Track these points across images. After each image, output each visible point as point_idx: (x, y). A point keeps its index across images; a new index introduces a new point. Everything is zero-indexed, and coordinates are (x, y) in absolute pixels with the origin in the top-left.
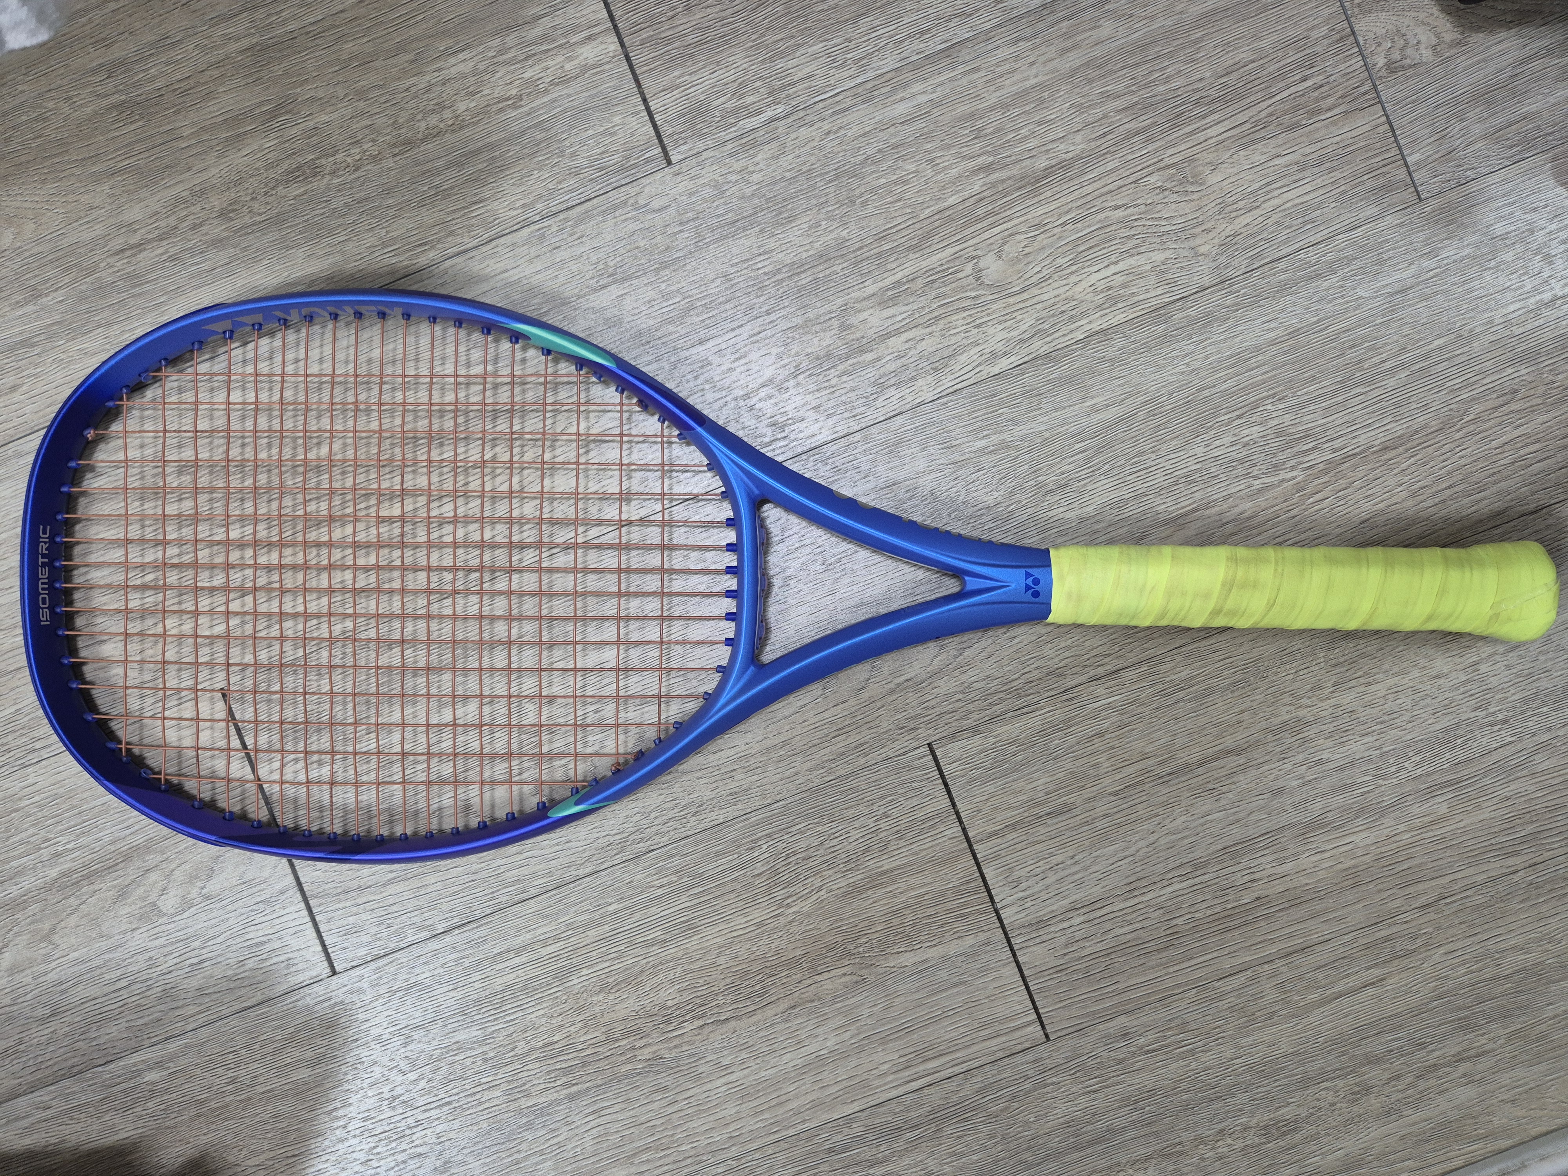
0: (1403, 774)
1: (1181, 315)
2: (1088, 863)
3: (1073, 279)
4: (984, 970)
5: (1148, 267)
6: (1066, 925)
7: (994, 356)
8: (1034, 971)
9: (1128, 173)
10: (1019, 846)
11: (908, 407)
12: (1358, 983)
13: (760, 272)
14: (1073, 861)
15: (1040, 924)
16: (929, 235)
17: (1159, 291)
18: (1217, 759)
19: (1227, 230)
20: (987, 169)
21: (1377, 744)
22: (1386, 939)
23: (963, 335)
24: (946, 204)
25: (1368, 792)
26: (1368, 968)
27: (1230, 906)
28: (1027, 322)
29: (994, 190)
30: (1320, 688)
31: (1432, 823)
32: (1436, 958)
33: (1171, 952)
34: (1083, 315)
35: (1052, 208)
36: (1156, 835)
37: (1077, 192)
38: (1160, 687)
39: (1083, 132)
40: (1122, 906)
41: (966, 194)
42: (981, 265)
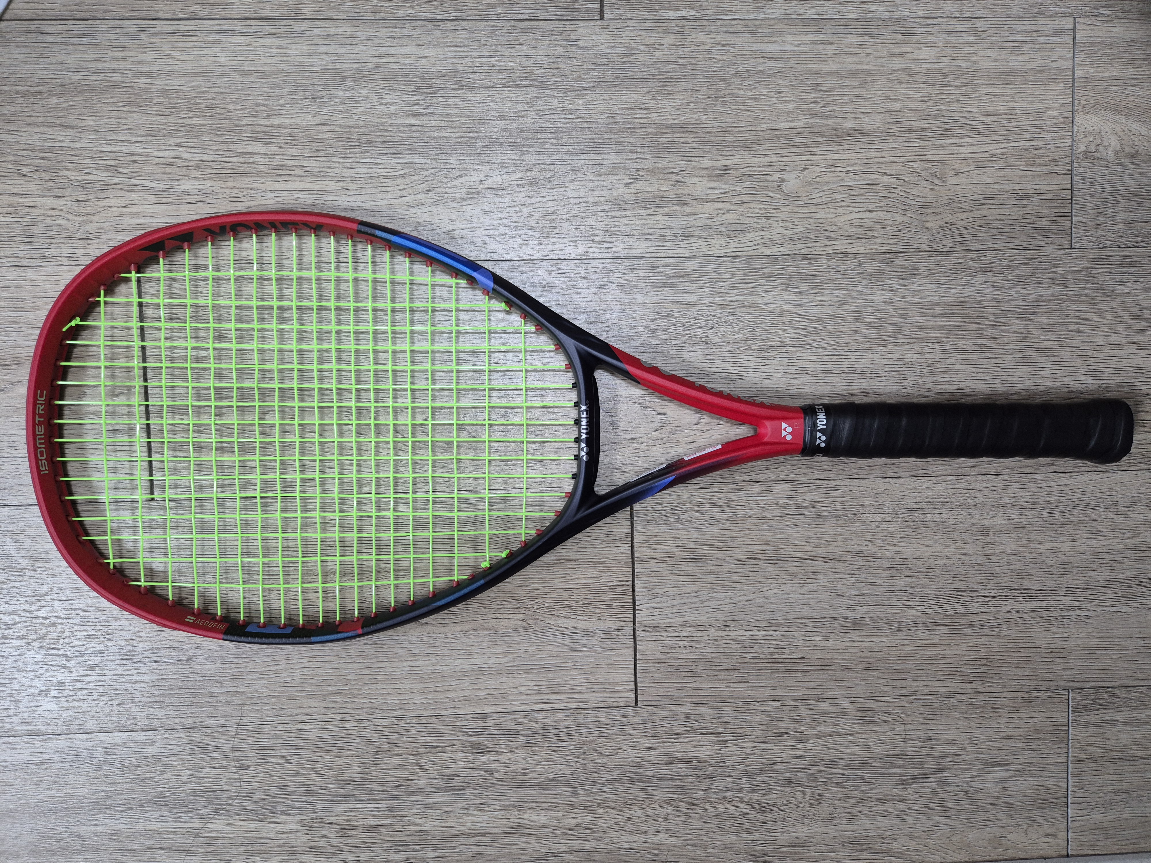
0: (921, 609)
1: (898, 263)
2: (705, 599)
3: (840, 211)
4: (611, 646)
5: (890, 223)
6: (676, 634)
7: (770, 243)
8: (644, 657)
9: (901, 154)
10: (665, 573)
11: (701, 254)
12: (844, 731)
13: (637, 121)
14: (695, 594)
15: (659, 628)
16: (758, 142)
17: (891, 241)
18: (811, 560)
19: (948, 218)
20: (813, 113)
21: (913, 584)
22: (871, 709)
23: (755, 220)
24: (777, 126)
25: (896, 613)
26: (853, 724)
27: (784, 657)
28: (800, 228)
29: (812, 130)
30: (892, 537)
31: (927, 645)
32: (897, 731)
33: (736, 674)
34: (838, 238)
35: (845, 158)
36: (755, 596)
37: (864, 154)
38: (794, 501)
39: (883, 115)
40: (716, 634)
41: (793, 125)
42: (785, 177)
